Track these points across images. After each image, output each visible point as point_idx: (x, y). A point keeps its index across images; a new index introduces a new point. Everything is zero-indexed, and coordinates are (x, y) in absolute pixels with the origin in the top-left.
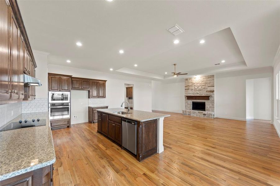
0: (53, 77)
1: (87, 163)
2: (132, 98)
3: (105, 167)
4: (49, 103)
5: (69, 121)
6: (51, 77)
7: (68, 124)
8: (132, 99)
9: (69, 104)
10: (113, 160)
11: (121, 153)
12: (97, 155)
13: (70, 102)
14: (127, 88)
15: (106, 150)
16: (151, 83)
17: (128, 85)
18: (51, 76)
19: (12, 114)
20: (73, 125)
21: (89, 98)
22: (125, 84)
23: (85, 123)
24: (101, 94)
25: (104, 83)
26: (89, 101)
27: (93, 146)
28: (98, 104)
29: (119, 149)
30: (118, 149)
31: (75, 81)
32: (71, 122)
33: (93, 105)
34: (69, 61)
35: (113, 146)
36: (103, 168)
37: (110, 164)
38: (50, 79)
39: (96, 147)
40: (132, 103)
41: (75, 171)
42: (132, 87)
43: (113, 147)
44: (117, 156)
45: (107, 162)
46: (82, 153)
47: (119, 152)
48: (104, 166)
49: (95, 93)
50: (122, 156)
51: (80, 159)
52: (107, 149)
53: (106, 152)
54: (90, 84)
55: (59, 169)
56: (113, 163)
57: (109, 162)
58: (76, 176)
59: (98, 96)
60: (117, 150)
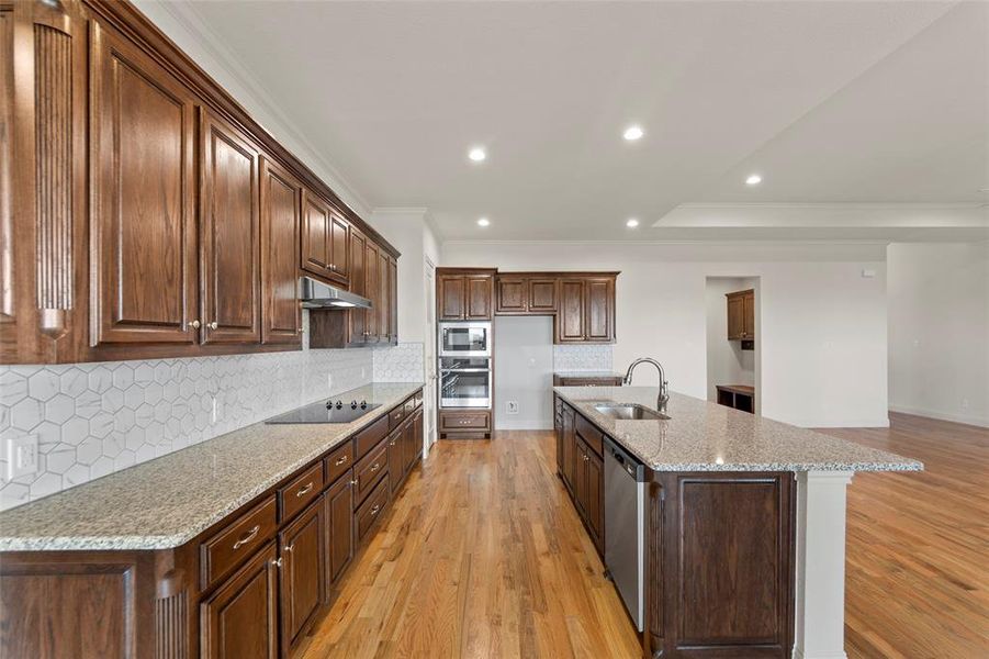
0: (448, 277)
1: (456, 580)
2: (752, 342)
3: (498, 623)
4: (437, 357)
5: (489, 417)
6: (444, 280)
7: (486, 427)
8: (753, 349)
9: (490, 361)
10: (544, 612)
11: (593, 589)
12: (503, 562)
13: (493, 357)
14: (730, 296)
15: (544, 554)
16: (884, 258)
17: (741, 280)
18: (444, 276)
19: (330, 383)
20: (505, 432)
21: (554, 343)
22: (708, 279)
23: (540, 433)
24: (596, 329)
25: (608, 283)
26: (556, 355)
27: (513, 523)
28: (588, 367)
29: (595, 570)
30: (590, 570)
31: (509, 286)
32: (496, 422)
33: (571, 367)
34: (484, 223)
35: (577, 550)
36: (491, 624)
37: (523, 620)
38: (442, 285)
39: (519, 533)
40: (750, 367)
41: (412, 593)
42: (751, 292)
43: (577, 554)
44: (568, 598)
45: (517, 609)
46: (469, 537)
47: (588, 582)
48: (498, 616)
49: (574, 325)
50: (589, 610)
51: (448, 558)
52: (547, 554)
53: (539, 564)
54: (557, 289)
55: (386, 565)
56: (538, 620)
57: (524, 612)
58: (404, 613)
59: (586, 337)
60: (584, 572)
